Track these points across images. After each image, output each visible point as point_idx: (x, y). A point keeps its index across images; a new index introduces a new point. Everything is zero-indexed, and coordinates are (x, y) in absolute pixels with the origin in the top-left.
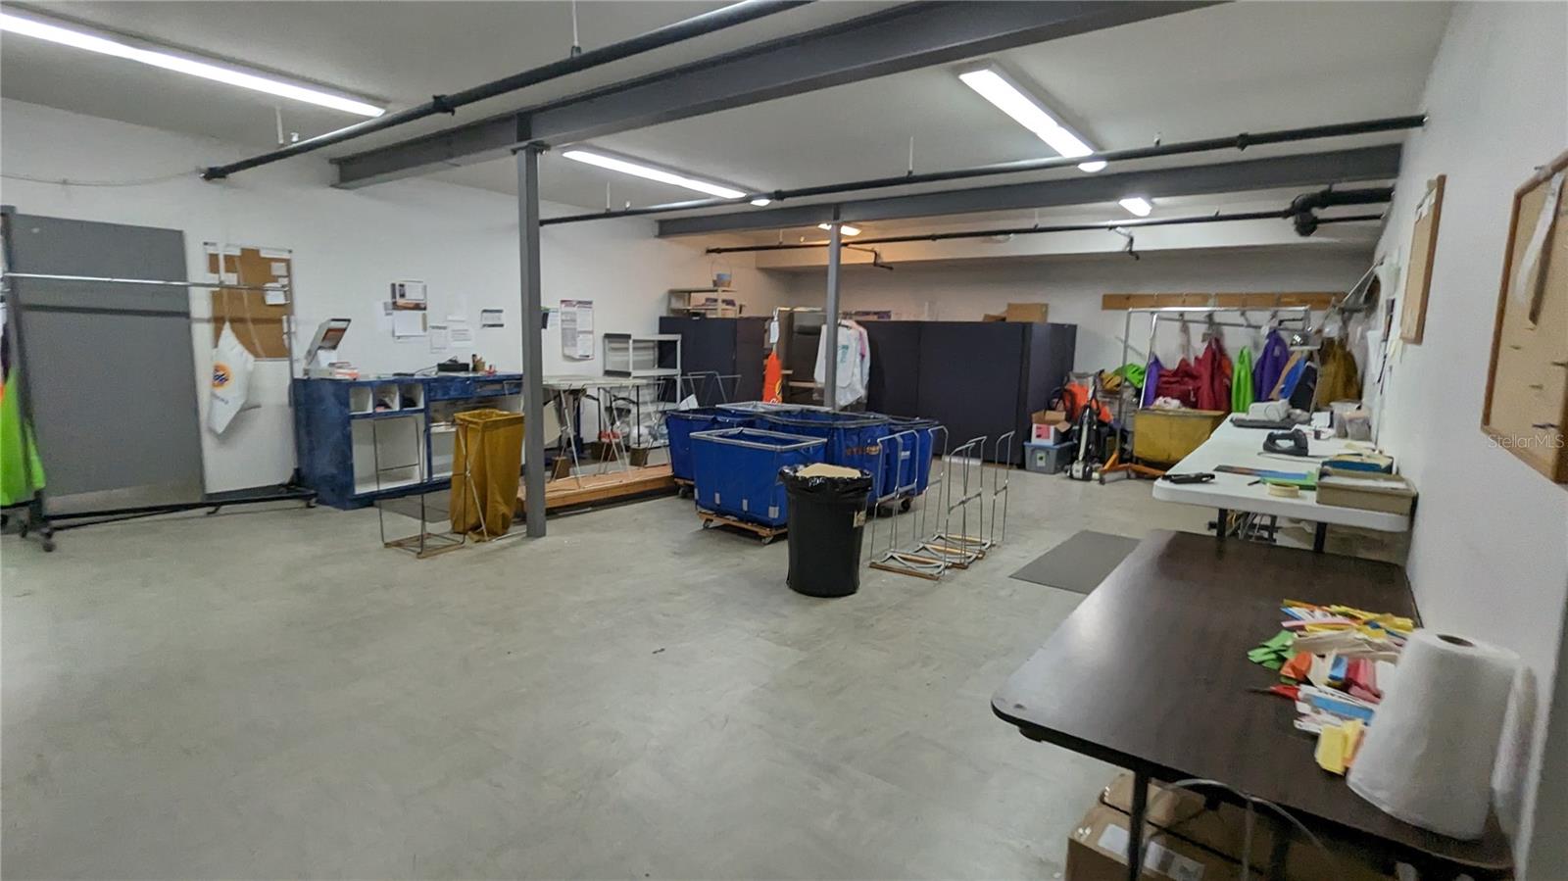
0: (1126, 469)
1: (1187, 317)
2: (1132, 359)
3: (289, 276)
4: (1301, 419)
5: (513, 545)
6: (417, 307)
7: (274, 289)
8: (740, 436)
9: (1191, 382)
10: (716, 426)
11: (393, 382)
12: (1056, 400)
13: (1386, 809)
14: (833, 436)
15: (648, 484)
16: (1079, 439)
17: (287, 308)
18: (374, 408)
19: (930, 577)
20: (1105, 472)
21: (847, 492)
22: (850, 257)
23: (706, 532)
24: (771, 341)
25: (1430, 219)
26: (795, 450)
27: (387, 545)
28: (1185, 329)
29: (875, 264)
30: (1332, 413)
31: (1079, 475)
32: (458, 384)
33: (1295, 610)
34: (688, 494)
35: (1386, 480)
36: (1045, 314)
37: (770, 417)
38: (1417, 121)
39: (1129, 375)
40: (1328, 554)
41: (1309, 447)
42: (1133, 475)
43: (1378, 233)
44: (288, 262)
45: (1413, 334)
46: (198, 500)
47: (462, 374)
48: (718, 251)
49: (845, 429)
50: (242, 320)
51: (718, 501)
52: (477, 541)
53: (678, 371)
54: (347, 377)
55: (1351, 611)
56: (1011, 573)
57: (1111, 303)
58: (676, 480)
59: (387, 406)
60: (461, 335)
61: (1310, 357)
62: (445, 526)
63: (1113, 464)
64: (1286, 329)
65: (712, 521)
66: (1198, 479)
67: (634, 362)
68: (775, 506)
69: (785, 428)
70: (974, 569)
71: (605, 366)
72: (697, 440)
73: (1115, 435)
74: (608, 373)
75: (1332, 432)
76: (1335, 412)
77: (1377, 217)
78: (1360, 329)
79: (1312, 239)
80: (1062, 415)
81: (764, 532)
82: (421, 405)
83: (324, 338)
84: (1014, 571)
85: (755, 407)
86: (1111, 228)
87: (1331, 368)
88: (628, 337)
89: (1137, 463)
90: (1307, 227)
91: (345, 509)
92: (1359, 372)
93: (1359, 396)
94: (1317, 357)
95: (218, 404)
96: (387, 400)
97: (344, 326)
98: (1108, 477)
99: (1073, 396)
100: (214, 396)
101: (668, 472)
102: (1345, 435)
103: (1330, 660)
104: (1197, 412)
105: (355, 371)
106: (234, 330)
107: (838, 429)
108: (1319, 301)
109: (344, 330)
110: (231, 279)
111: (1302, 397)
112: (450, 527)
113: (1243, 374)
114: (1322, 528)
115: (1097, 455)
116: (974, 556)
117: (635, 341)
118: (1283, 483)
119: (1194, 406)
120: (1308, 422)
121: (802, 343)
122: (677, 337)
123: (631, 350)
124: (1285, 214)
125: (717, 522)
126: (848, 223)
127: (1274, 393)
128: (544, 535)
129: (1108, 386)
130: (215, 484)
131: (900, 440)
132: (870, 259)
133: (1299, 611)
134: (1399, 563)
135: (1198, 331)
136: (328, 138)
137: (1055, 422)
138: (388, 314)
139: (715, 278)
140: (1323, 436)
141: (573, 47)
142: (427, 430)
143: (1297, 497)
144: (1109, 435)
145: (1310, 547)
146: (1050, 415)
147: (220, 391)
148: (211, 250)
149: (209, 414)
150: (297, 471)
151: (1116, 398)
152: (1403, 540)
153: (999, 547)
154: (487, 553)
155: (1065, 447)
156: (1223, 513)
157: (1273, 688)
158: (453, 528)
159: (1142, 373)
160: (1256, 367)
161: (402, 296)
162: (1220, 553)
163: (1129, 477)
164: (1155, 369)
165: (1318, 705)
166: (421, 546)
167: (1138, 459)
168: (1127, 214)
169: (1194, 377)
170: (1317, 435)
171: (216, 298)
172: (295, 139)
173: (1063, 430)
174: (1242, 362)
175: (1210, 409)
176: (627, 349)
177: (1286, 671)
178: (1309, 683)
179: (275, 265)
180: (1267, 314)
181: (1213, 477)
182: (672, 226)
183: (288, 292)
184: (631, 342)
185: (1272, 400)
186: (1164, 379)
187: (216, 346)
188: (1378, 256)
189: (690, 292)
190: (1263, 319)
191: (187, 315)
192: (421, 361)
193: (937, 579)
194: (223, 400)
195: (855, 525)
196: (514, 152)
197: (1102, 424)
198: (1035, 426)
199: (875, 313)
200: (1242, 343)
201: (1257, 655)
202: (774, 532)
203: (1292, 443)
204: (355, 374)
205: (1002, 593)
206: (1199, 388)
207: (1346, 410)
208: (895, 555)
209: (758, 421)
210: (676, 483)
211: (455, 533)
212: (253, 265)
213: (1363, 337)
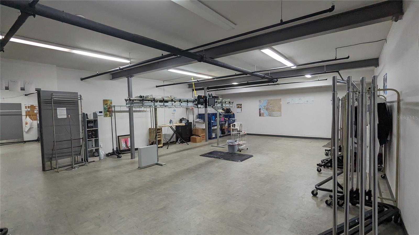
3: (38, 108)
7: (36, 110)
17: (38, 113)
46: (23, 141)
50: (30, 115)
100: (25, 126)
106: (29, 117)
136: (114, 70)
147: (26, 126)
149: (25, 129)
171: (26, 112)
179: (36, 107)
187: (26, 119)
191: (21, 115)
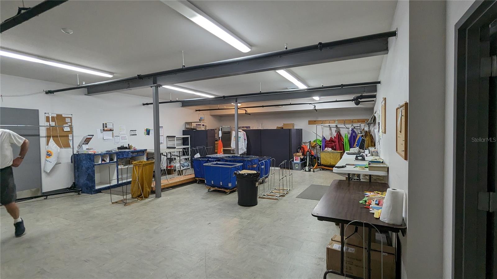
0: (319, 168)
1: (330, 126)
2: (318, 138)
3: (71, 122)
4: (362, 152)
5: (152, 200)
6: (111, 130)
7: (66, 126)
8: (217, 164)
9: (333, 143)
10: (209, 162)
11: (107, 154)
12: (299, 150)
13: (386, 222)
14: (244, 163)
15: (188, 180)
16: (307, 160)
17: (71, 132)
18: (101, 162)
19: (276, 199)
20: (314, 169)
21: (254, 177)
22: (240, 112)
23: (209, 192)
24: (219, 136)
25: (384, 106)
26: (235, 167)
27: (113, 203)
28: (331, 129)
29: (246, 113)
30: (369, 150)
31: (308, 170)
32: (126, 153)
33: (367, 193)
34: (202, 182)
35: (382, 164)
36: (293, 126)
37: (225, 158)
38: (379, 83)
39: (318, 142)
40: (372, 182)
41: (365, 158)
42: (321, 169)
43: (374, 104)
44: (71, 118)
45: (384, 132)
46: (40, 195)
47: (126, 150)
48: (199, 110)
49: (247, 160)
50: (57, 136)
51: (213, 183)
52: (141, 200)
53: (189, 146)
54: (93, 153)
55: (378, 192)
56: (296, 197)
57: (310, 123)
58: (196, 178)
59: (105, 161)
60: (124, 138)
61: (362, 136)
62: (129, 196)
63: (316, 167)
64: (356, 129)
65: (210, 189)
66: (343, 167)
67: (177, 144)
68: (230, 183)
69: (230, 161)
70: (286, 196)
71: (167, 146)
72: (205, 166)
73: (316, 158)
74: (168, 148)
75: (370, 154)
76: (370, 149)
77: (373, 101)
78: (373, 129)
79: (359, 106)
80: (301, 154)
81: (226, 191)
82: (115, 160)
83: (84, 142)
84: (297, 196)
85: (217, 156)
86: (310, 104)
87: (367, 138)
88: (175, 136)
89: (322, 166)
90: (357, 104)
91: (91, 194)
92: (374, 139)
93: (375, 146)
94: (364, 136)
95: (48, 163)
96: (105, 159)
97: (91, 137)
98: (315, 170)
99: (303, 148)
100: (46, 160)
101: (193, 176)
102: (373, 155)
103: (375, 201)
104: (336, 151)
105: (95, 151)
106: (54, 140)
107: (246, 160)
108: (363, 121)
109: (91, 138)
110: (53, 124)
111: (362, 147)
112: (131, 196)
113: (346, 141)
114: (370, 176)
115: (312, 165)
116: (286, 193)
117: (176, 138)
118: (361, 166)
119: (335, 150)
120: (364, 152)
121: (227, 136)
122: (189, 136)
123: (176, 140)
124: (352, 100)
125: (212, 189)
126: (239, 103)
127: (355, 146)
128: (161, 197)
129: (312, 145)
130: (45, 189)
131: (264, 163)
132: (244, 112)
133: (368, 193)
134: (386, 183)
135: (334, 130)
136: (98, 84)
137: (299, 156)
138: (101, 133)
139: (200, 119)
140: (368, 156)
141: (183, 66)
142: (117, 167)
143: (364, 169)
144: (314, 159)
145: (369, 181)
146: (298, 154)
147: (48, 159)
148: (47, 115)
149: (44, 167)
150: (74, 183)
151: (315, 149)
152: (387, 177)
153: (291, 190)
154: (146, 203)
155: (303, 163)
156: (349, 174)
157: (365, 207)
158: (132, 197)
159: (321, 141)
160: (349, 138)
161: (106, 127)
162: (349, 184)
163: (320, 170)
164: (324, 140)
165: (373, 208)
166: (124, 203)
167: (322, 165)
168: (314, 100)
169: (334, 142)
170: (367, 156)
171: (48, 130)
172: (84, 83)
173: (302, 158)
174: (346, 138)
175: (339, 150)
176: (175, 140)
177: (367, 204)
178: (371, 205)
179: (67, 119)
180: (351, 125)
181: (346, 166)
182: (185, 104)
183: (71, 127)
184: (175, 138)
185: (355, 147)
186: (327, 143)
187: (48, 145)
188: (375, 112)
189: (191, 123)
190: (350, 126)
191: (39, 135)
192: (113, 147)
193: (278, 199)
194: (50, 162)
195: (256, 186)
196: (151, 87)
197: (312, 156)
198: (294, 157)
199: (246, 127)
200: (345, 132)
201: (361, 202)
202: (230, 191)
203: (361, 158)
204: (94, 152)
205: (295, 202)
206: (336, 145)
207: (372, 149)
208: (265, 194)
209: (221, 160)
210: (196, 179)
211: (133, 198)
212: (60, 119)
213: (374, 131)
